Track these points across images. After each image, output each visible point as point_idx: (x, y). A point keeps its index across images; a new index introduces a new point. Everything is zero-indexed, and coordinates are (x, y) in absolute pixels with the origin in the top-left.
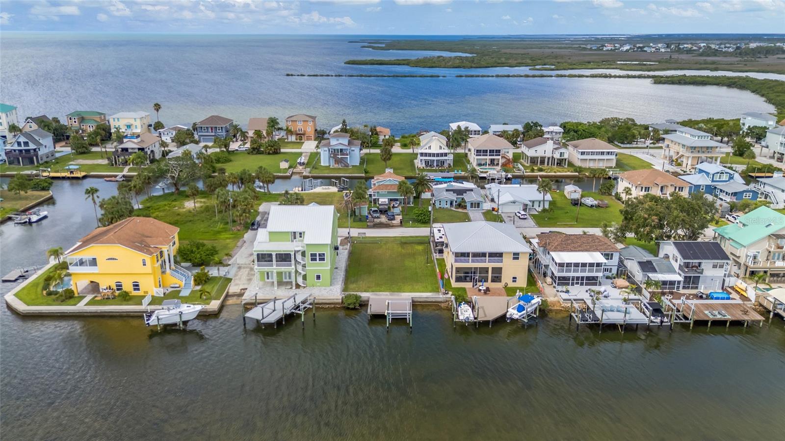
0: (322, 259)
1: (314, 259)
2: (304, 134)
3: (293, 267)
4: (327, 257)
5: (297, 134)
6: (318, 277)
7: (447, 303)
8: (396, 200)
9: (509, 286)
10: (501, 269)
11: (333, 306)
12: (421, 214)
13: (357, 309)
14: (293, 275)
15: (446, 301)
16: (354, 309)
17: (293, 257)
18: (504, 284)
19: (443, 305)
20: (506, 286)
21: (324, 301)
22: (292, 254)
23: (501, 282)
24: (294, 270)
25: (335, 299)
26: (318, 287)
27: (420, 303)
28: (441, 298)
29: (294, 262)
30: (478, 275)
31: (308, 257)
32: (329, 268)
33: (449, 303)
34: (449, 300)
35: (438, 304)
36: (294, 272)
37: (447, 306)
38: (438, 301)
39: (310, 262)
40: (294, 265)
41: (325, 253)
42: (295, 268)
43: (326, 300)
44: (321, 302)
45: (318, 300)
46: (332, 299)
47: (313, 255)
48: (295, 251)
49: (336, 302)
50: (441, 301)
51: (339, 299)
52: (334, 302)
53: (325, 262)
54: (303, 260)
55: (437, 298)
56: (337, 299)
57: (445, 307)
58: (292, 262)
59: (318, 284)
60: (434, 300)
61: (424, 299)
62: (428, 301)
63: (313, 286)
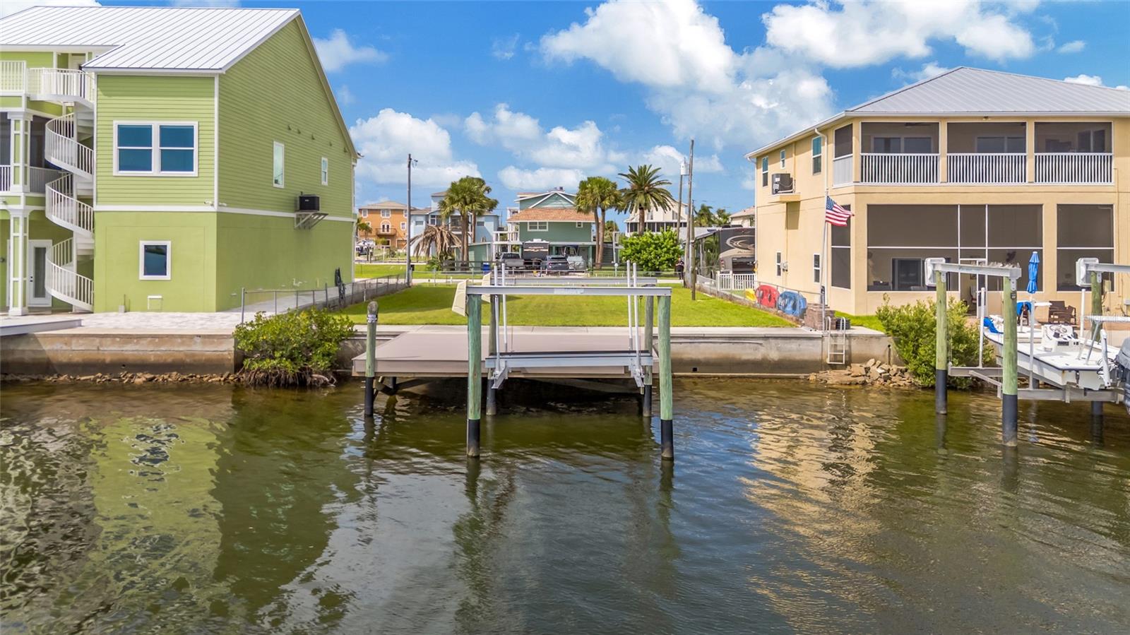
0: (179, 160)
1: (134, 160)
2: (392, 236)
3: (17, 189)
4: (207, 149)
5: (380, 236)
6: (156, 259)
7: (857, 369)
8: (573, 250)
10: (1107, 210)
11: (176, 377)
13: (313, 387)
14: (16, 237)
15: (850, 361)
16: (301, 383)
17: (19, 137)
19: (834, 378)
22: (19, 117)
24: (21, 206)
25: (198, 340)
26: (144, 310)
27: (695, 370)
28: (815, 341)
29: (21, 164)
30: (987, 248)
31: (108, 149)
32: (215, 209)
33: (867, 370)
34: (863, 353)
35: (802, 376)
36: (25, 218)
37: (860, 379)
38: (798, 358)
39: (114, 174)
40: (25, 183)
41: (195, 124)
42: (29, 201)
43: (144, 342)
44: (115, 358)
45: (98, 340)
46: (181, 336)
47: (133, 136)
48: (32, 103)
49: (203, 355)
50: (819, 358)
51: (221, 338)
52: (193, 355)
53: (194, 173)
54: (85, 163)
55: (793, 340)
56: (207, 340)
57: (850, 384)
58: (12, 164)
59: (149, 297)
60: (774, 355)
61: (718, 345)
62: (738, 357)
63: (123, 308)
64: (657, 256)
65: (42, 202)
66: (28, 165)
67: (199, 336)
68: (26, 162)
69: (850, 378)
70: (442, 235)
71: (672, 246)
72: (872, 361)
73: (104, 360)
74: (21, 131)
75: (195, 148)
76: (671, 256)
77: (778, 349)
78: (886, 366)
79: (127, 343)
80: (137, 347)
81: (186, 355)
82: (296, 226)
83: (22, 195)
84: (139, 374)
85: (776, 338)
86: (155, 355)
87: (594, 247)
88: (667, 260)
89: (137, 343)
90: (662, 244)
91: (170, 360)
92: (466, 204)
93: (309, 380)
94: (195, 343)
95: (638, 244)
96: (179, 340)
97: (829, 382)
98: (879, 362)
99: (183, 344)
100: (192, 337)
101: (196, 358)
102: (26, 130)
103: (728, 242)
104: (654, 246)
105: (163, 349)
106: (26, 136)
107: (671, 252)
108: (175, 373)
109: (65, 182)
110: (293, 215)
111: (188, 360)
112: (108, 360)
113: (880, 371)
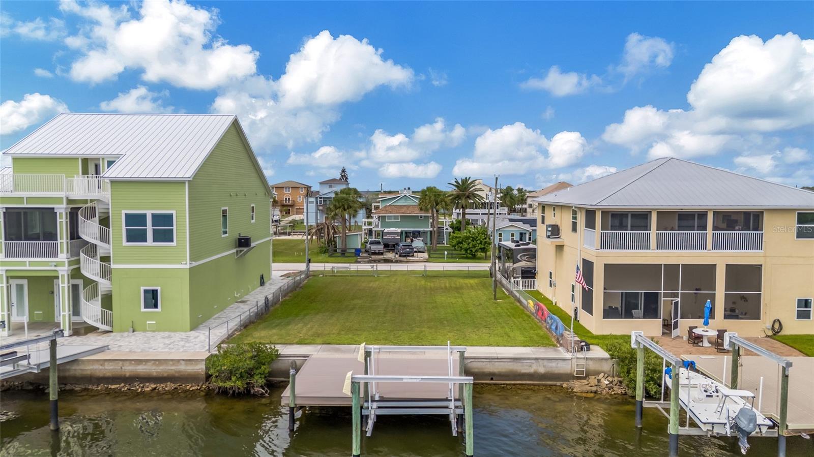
0: (164, 236)
1: (136, 236)
2: (292, 206)
3: (63, 257)
4: (182, 228)
5: (283, 206)
6: (152, 298)
7: (593, 380)
8: (416, 234)
9: (787, 331)
10: (758, 268)
11: (170, 386)
12: (468, 238)
13: (255, 396)
14: (63, 287)
15: (588, 374)
16: (246, 394)
17: (62, 223)
18: (769, 325)
19: (578, 386)
20: (776, 331)
21: (141, 369)
22: (62, 210)
23: (757, 316)
24: (66, 268)
25: (183, 362)
26: (145, 331)
27: (492, 379)
28: (568, 361)
29: (64, 241)
30: (680, 292)
31: (119, 228)
32: (188, 266)
33: (599, 381)
34: (597, 369)
35: (558, 383)
36: (68, 275)
37: (594, 389)
38: (556, 372)
39: (124, 245)
40: (68, 252)
41: (174, 212)
42: (70, 263)
43: (149, 364)
44: (132, 373)
45: (121, 363)
46: (172, 360)
47: (135, 220)
48: (70, 201)
49: (186, 372)
50: (569, 372)
51: (197, 361)
52: (179, 372)
53: (174, 244)
54: (104, 238)
55: (553, 361)
56: (188, 362)
57: (587, 392)
58: (59, 241)
59: (148, 322)
60: (542, 370)
61: (507, 363)
62: (519, 371)
63: (131, 330)
64: (474, 246)
65: (78, 262)
66: (69, 240)
67: (183, 360)
68: (67, 239)
69: (588, 388)
70: (328, 228)
71: (483, 239)
72: (602, 374)
73: (125, 375)
74: (64, 220)
75: (174, 228)
76: (483, 246)
77: (544, 366)
78: (610, 379)
79: (139, 365)
80: (144, 367)
81: (176, 372)
82: (236, 257)
83: (66, 261)
84: (147, 384)
85: (543, 359)
86: (157, 372)
87: (431, 232)
88: (480, 249)
89: (145, 365)
90: (477, 237)
91: (165, 375)
92: (345, 210)
93: (252, 391)
94: (181, 364)
95: (460, 237)
96: (171, 363)
97: (575, 390)
98: (606, 375)
99: (173, 365)
100: (179, 361)
101: (182, 373)
102: (67, 218)
103: (519, 257)
104: (471, 239)
105: (161, 368)
106: (67, 222)
107: (483, 243)
108: (169, 383)
109: (92, 250)
110: (234, 251)
111: (177, 375)
112: (128, 375)
113: (607, 382)
